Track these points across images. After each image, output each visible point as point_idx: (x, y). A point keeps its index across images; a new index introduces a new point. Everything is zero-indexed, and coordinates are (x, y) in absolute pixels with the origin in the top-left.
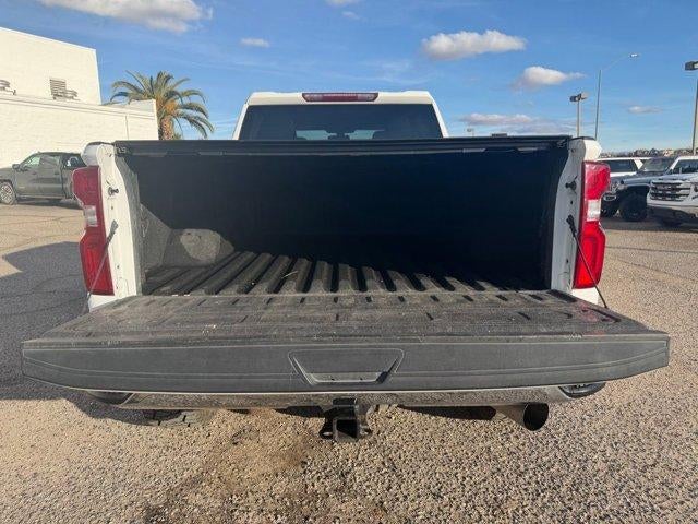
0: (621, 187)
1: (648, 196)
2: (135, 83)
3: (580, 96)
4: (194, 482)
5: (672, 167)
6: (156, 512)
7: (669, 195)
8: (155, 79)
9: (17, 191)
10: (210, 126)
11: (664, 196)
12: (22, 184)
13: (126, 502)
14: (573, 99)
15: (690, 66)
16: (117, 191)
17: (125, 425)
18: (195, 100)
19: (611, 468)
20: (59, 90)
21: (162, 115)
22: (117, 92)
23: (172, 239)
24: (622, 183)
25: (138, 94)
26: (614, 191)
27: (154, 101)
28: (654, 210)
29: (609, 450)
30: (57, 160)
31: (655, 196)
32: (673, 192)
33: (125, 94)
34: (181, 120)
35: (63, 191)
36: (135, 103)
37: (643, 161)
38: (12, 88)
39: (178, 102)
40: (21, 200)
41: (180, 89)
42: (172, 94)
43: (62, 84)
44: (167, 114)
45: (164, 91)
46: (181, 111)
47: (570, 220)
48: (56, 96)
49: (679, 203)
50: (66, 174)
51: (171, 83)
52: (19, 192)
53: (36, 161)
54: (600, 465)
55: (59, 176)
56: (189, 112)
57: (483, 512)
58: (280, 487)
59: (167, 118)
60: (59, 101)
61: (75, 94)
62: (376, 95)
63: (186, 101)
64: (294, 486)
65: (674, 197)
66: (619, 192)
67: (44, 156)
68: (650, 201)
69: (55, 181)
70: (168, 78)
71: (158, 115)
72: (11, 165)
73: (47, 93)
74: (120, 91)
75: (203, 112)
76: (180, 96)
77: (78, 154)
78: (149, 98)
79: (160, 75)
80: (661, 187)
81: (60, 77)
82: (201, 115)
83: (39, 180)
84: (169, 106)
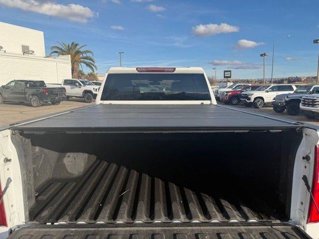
0: (287, 99)
1: (301, 104)
2: (61, 47)
3: (265, 54)
5: (311, 90)
7: (311, 105)
8: (70, 45)
10: (95, 67)
11: (309, 105)
12: (6, 95)
14: (261, 55)
15: (316, 42)
16: (10, 160)
18: (89, 55)
20: (26, 50)
22: (53, 51)
23: (60, 159)
24: (288, 97)
25: (62, 52)
26: (284, 101)
27: (70, 56)
28: (303, 111)
30: (23, 83)
31: (304, 104)
32: (313, 103)
33: (57, 52)
34: (82, 64)
35: (25, 98)
36: (61, 57)
37: (297, 86)
38: (4, 49)
39: (81, 56)
40: (6, 102)
41: (81, 50)
42: (78, 52)
43: (28, 47)
44: (75, 61)
45: (74, 51)
46: (82, 60)
47: (305, 178)
48: (24, 53)
49: (316, 108)
50: (27, 90)
51: (78, 47)
52: (5, 98)
53: (13, 84)
55: (23, 91)
56: (86, 60)
59: (76, 63)
60: (26, 56)
61: (33, 52)
62: (175, 69)
63: (85, 55)
65: (313, 105)
66: (286, 102)
67: (16, 82)
68: (301, 106)
69: (22, 93)
70: (76, 45)
71: (72, 62)
72: (1, 86)
73: (20, 51)
74: (55, 51)
75: (92, 61)
76: (82, 53)
77: (32, 81)
78: (68, 54)
79: (73, 44)
80: (307, 101)
81: (26, 44)
82: (91, 62)
83: (14, 93)
84: (77, 58)
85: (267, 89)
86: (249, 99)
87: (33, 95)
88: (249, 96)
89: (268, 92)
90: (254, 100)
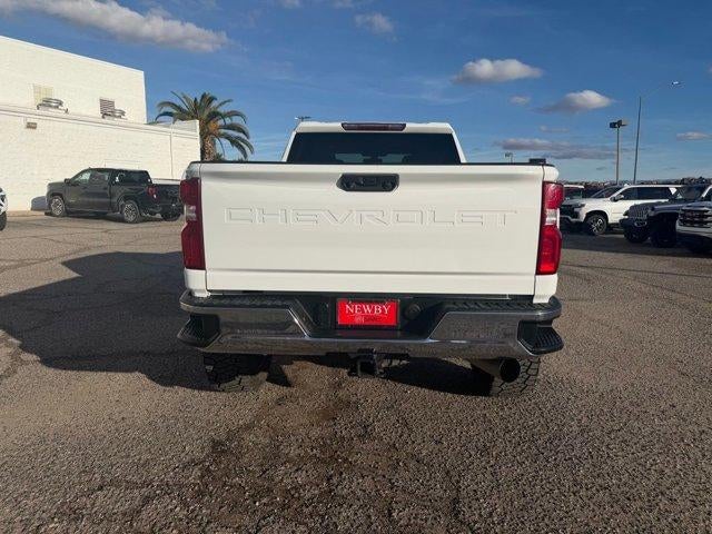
0: (652, 214)
1: (678, 222)
2: (179, 103)
3: (620, 123)
4: (248, 427)
5: (704, 195)
6: (221, 443)
7: (696, 222)
8: (199, 100)
9: (67, 204)
10: (250, 147)
11: (692, 223)
12: (72, 198)
13: (196, 437)
14: (613, 125)
17: (189, 390)
18: (237, 120)
19: (582, 431)
20: (108, 109)
21: (205, 135)
22: (163, 111)
24: (653, 209)
25: (182, 115)
26: (645, 217)
27: (197, 121)
29: (585, 419)
30: (106, 175)
31: (684, 223)
32: (700, 219)
33: (170, 114)
34: (222, 140)
35: (111, 205)
36: (179, 123)
37: (678, 189)
38: (64, 107)
39: (221, 122)
40: (72, 213)
41: (222, 110)
42: (215, 115)
43: (112, 103)
44: (209, 134)
45: (207, 113)
46: (223, 131)
48: (105, 115)
49: (707, 230)
50: (114, 189)
51: (215, 104)
52: (69, 205)
53: (86, 176)
54: (575, 428)
55: (107, 191)
56: (230, 132)
57: (473, 453)
58: (316, 432)
59: (209, 137)
60: (107, 120)
61: (123, 113)
62: (404, 126)
63: (228, 121)
64: (327, 432)
65: (702, 224)
66: (649, 218)
67: (96, 172)
68: (679, 227)
69: (103, 195)
70: (212, 99)
71: (201, 135)
72: (63, 180)
73: (97, 111)
74: (166, 111)
75: (244, 133)
76: (223, 116)
77: (126, 171)
78: (193, 118)
79: (204, 96)
80: (690, 214)
81: (109, 97)
82: (241, 135)
83: (88, 194)
84: (212, 126)
85: (615, 195)
86: (576, 215)
87: (126, 198)
88: (576, 210)
89: (615, 200)
90: (586, 218)
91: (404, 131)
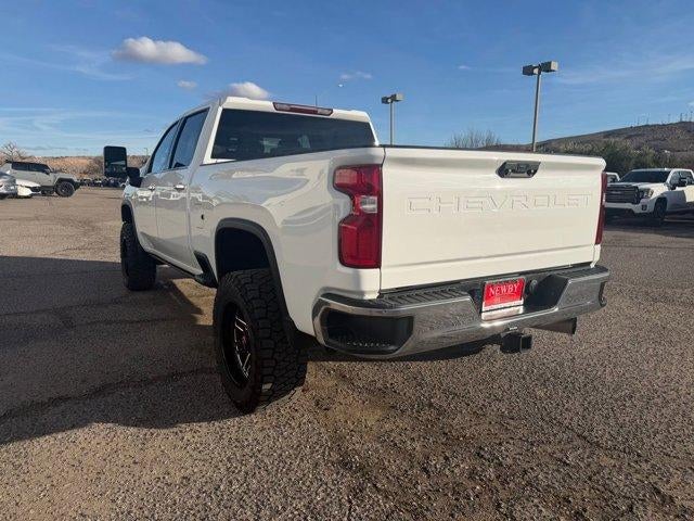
62: (332, 111)
91: (331, 117)
